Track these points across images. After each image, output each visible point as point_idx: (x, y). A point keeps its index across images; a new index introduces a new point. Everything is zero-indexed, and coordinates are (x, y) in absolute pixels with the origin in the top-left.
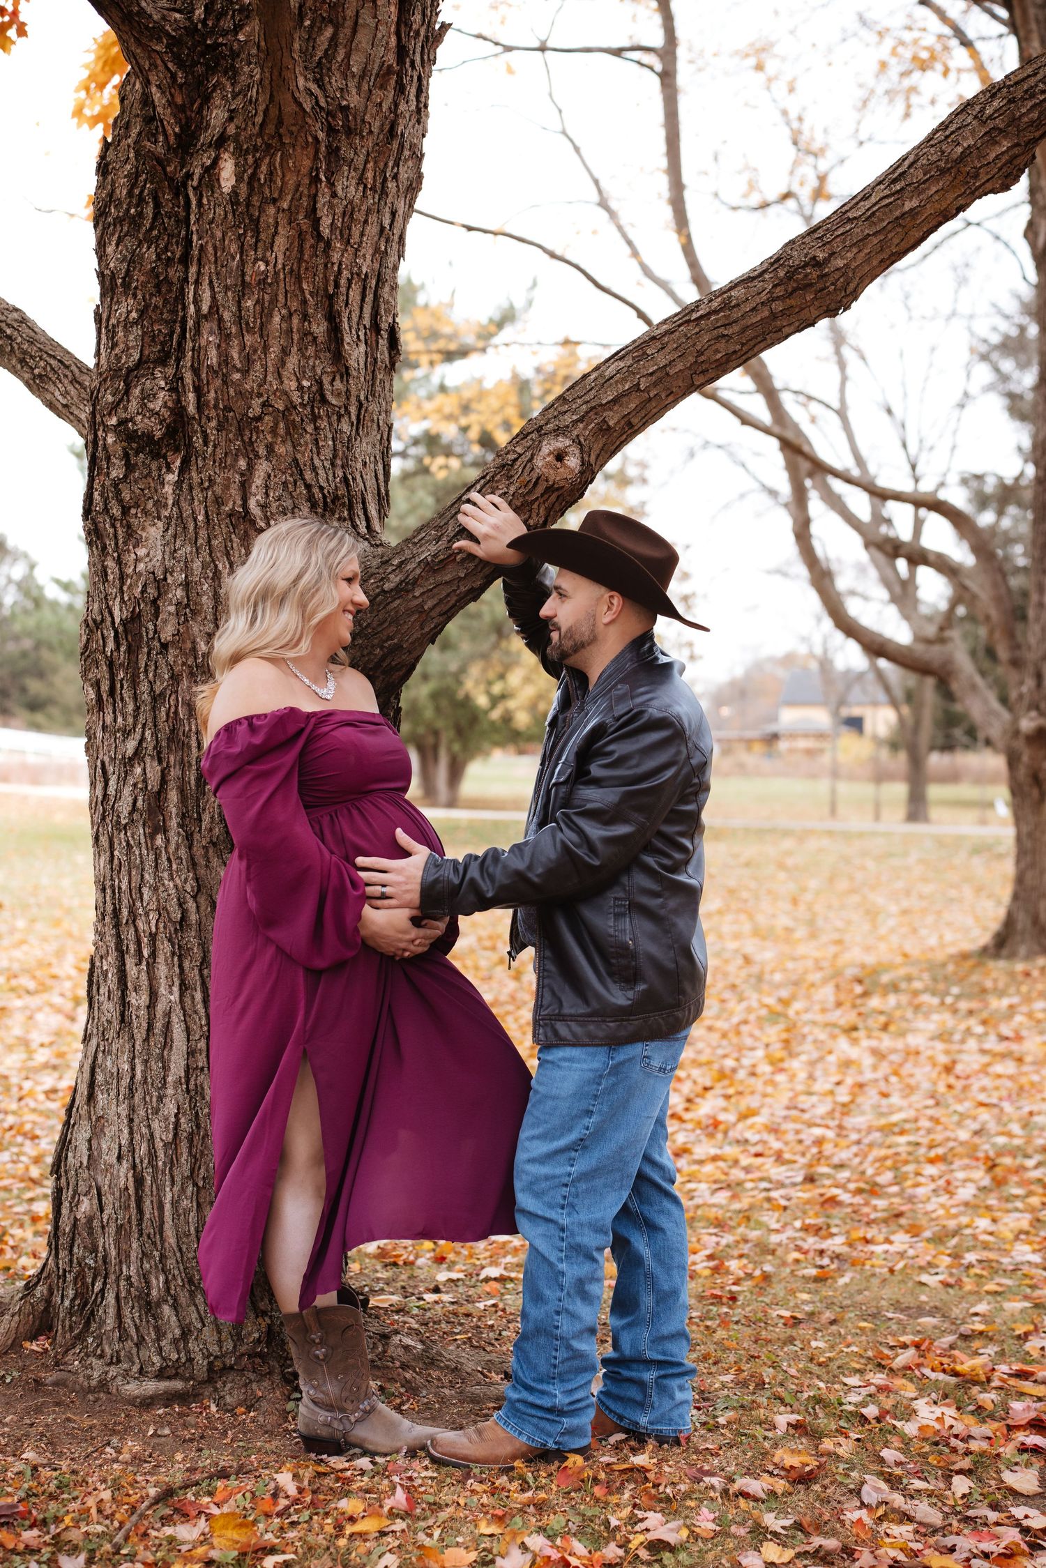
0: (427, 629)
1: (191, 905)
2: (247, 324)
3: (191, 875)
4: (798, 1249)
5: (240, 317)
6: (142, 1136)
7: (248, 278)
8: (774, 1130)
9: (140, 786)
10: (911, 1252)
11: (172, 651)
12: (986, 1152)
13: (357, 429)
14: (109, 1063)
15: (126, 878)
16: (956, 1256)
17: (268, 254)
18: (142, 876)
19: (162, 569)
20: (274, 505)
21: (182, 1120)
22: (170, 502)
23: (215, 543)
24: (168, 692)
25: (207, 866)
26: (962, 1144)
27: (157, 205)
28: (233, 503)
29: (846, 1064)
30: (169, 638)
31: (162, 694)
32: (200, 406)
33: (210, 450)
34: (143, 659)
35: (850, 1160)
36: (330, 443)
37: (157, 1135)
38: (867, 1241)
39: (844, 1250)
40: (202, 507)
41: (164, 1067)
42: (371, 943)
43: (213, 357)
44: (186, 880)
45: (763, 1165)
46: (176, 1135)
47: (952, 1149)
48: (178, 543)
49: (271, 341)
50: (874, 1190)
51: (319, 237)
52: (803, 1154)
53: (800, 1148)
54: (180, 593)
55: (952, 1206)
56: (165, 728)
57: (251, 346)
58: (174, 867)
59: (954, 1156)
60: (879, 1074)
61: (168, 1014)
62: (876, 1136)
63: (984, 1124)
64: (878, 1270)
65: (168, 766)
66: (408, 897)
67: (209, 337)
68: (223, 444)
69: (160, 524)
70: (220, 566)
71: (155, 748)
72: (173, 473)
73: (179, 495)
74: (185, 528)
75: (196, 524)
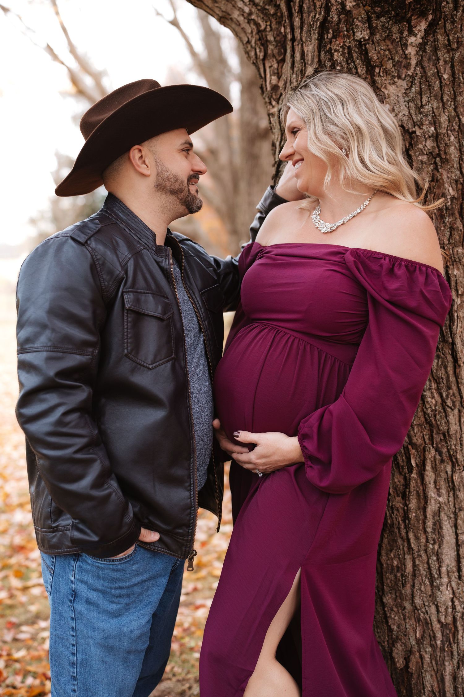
22: (414, 62)
40: (448, 66)
48: (425, 100)
54: (430, 144)
69: (404, 84)
72: (415, 36)
73: (422, 56)
74: (429, 86)
75: (441, 82)
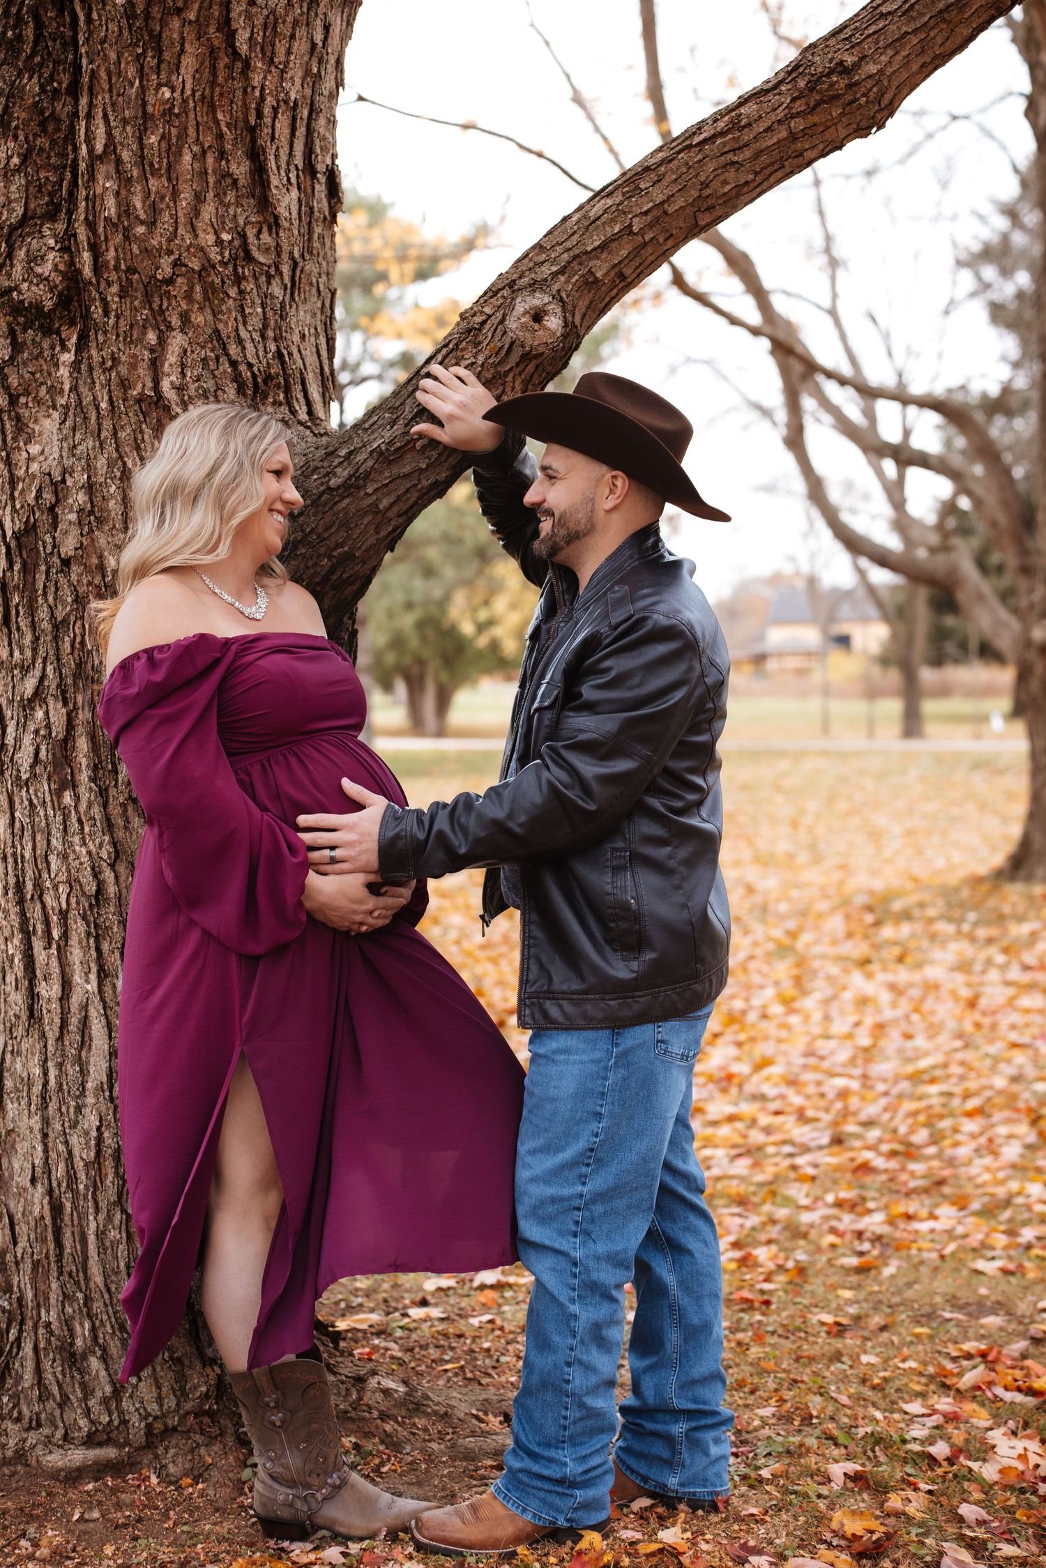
0: (383, 534)
1: (108, 875)
2: (151, 165)
3: (107, 838)
4: (833, 1231)
5: (142, 157)
6: (59, 1155)
7: (150, 109)
8: (793, 1082)
9: (42, 732)
10: (960, 1230)
11: (75, 569)
12: (1027, 1101)
13: (292, 294)
14: (18, 1066)
15: (30, 844)
16: (1012, 1233)
17: (174, 78)
18: (49, 842)
19: (59, 469)
20: (193, 387)
21: (106, 1135)
22: (67, 387)
23: (122, 435)
24: (72, 619)
25: (126, 828)
26: (1000, 1092)
27: (39, 26)
28: (142, 385)
29: (863, 1002)
30: (71, 553)
31: (65, 621)
32: (98, 268)
33: (112, 321)
34: (41, 579)
35: (879, 1115)
36: (259, 310)
37: (76, 1152)
38: (909, 1217)
39: (885, 1230)
40: (105, 391)
41: (81, 1071)
42: (320, 917)
43: (111, 207)
44: (101, 845)
45: (784, 1123)
46: (98, 1153)
47: (989, 1099)
48: (78, 436)
49: (182, 186)
50: (908, 1152)
51: (235, 54)
52: (827, 1110)
53: (822, 1103)
54: (81, 497)
55: (1000, 1169)
56: (69, 662)
57: (157, 192)
58: (87, 829)
59: (993, 1106)
60: (899, 1012)
61: (85, 1007)
62: (905, 1086)
63: (1021, 1067)
64: (925, 1255)
65: (75, 708)
66: (364, 859)
67: (106, 183)
68: (127, 313)
69: (56, 415)
70: (130, 463)
71: (59, 686)
72: (69, 351)
73: (77, 378)
74: (85, 418)
75: (98, 413)
